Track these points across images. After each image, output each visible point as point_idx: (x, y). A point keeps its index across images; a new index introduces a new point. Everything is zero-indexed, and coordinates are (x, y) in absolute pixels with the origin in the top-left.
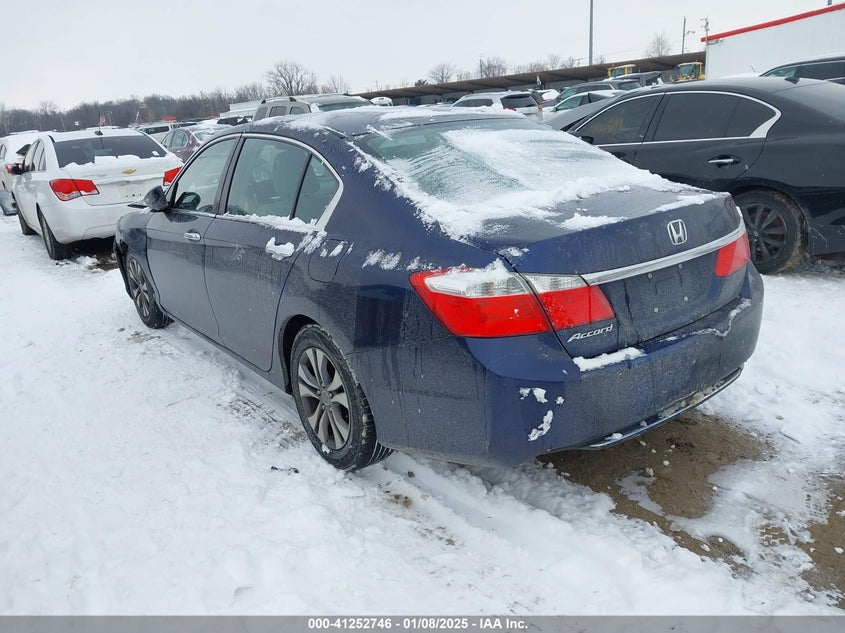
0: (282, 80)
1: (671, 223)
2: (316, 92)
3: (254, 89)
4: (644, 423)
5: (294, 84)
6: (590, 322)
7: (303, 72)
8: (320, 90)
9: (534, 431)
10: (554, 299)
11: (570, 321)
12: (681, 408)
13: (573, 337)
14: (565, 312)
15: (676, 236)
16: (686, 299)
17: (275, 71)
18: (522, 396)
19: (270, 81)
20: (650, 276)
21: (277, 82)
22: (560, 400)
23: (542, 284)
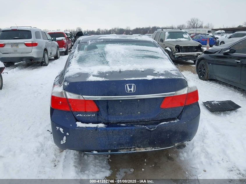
0: (192, 24)
1: (128, 85)
2: (202, 28)
3: (183, 26)
4: (109, 151)
5: (195, 25)
6: (85, 112)
7: (199, 21)
8: (204, 27)
9: (62, 141)
10: (72, 101)
11: (77, 109)
12: (130, 151)
13: (78, 115)
14: (76, 106)
15: (129, 89)
16: (139, 113)
17: (190, 21)
18: (57, 129)
19: (188, 24)
20: (121, 101)
21: (190, 24)
22: (68, 134)
23: (70, 96)
